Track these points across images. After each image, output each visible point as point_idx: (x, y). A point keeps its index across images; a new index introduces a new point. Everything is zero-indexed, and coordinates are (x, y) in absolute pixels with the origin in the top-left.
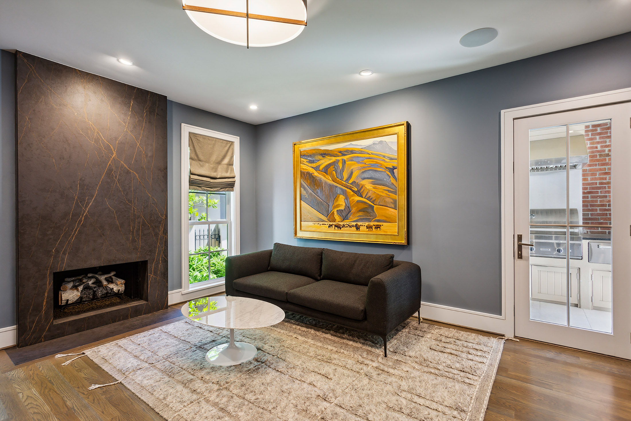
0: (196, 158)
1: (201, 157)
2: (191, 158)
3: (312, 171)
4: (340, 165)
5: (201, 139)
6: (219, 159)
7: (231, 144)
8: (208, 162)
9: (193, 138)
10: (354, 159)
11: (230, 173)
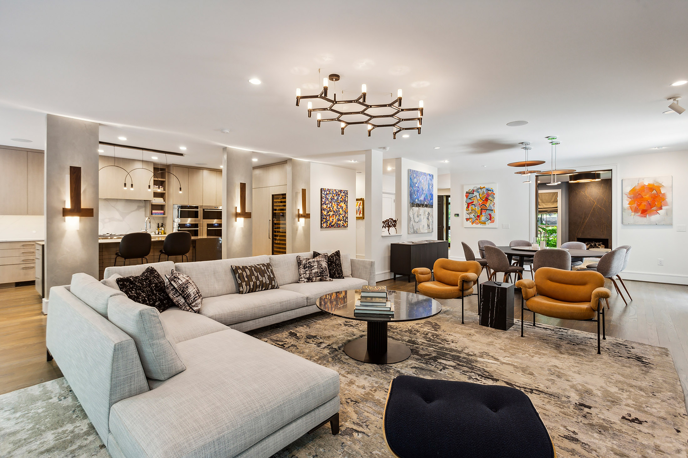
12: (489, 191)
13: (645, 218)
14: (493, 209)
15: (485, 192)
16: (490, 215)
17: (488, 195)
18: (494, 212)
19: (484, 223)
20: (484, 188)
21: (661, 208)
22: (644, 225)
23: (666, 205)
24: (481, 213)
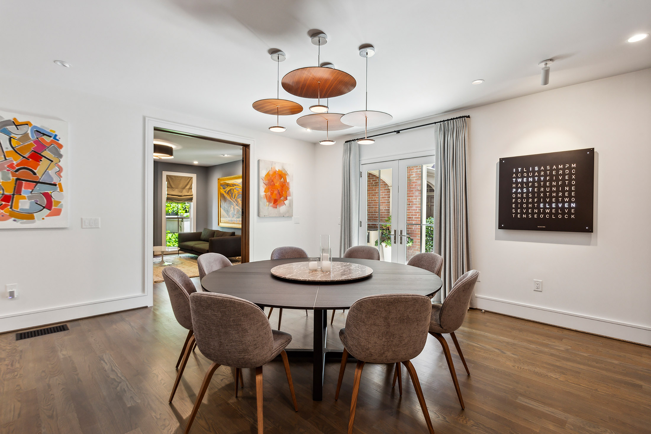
0: (170, 187)
1: (173, 186)
2: (168, 187)
3: (224, 193)
4: (232, 191)
5: (173, 178)
6: (184, 187)
7: (191, 179)
8: (177, 188)
9: (169, 178)
10: (236, 188)
11: (190, 193)
12: (45, 137)
13: (276, 209)
14: (55, 180)
15: (32, 137)
16: (48, 196)
17: (41, 146)
18: (61, 190)
19: (28, 216)
20: (27, 124)
21: (287, 199)
22: (275, 217)
23: (290, 196)
24: (18, 190)
